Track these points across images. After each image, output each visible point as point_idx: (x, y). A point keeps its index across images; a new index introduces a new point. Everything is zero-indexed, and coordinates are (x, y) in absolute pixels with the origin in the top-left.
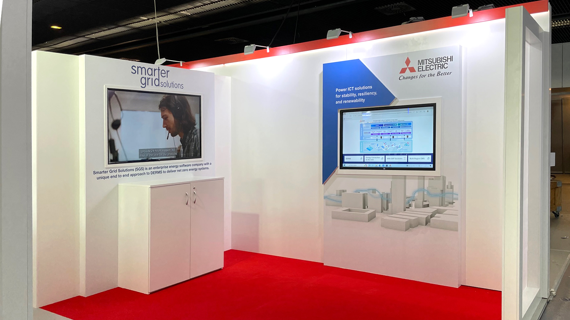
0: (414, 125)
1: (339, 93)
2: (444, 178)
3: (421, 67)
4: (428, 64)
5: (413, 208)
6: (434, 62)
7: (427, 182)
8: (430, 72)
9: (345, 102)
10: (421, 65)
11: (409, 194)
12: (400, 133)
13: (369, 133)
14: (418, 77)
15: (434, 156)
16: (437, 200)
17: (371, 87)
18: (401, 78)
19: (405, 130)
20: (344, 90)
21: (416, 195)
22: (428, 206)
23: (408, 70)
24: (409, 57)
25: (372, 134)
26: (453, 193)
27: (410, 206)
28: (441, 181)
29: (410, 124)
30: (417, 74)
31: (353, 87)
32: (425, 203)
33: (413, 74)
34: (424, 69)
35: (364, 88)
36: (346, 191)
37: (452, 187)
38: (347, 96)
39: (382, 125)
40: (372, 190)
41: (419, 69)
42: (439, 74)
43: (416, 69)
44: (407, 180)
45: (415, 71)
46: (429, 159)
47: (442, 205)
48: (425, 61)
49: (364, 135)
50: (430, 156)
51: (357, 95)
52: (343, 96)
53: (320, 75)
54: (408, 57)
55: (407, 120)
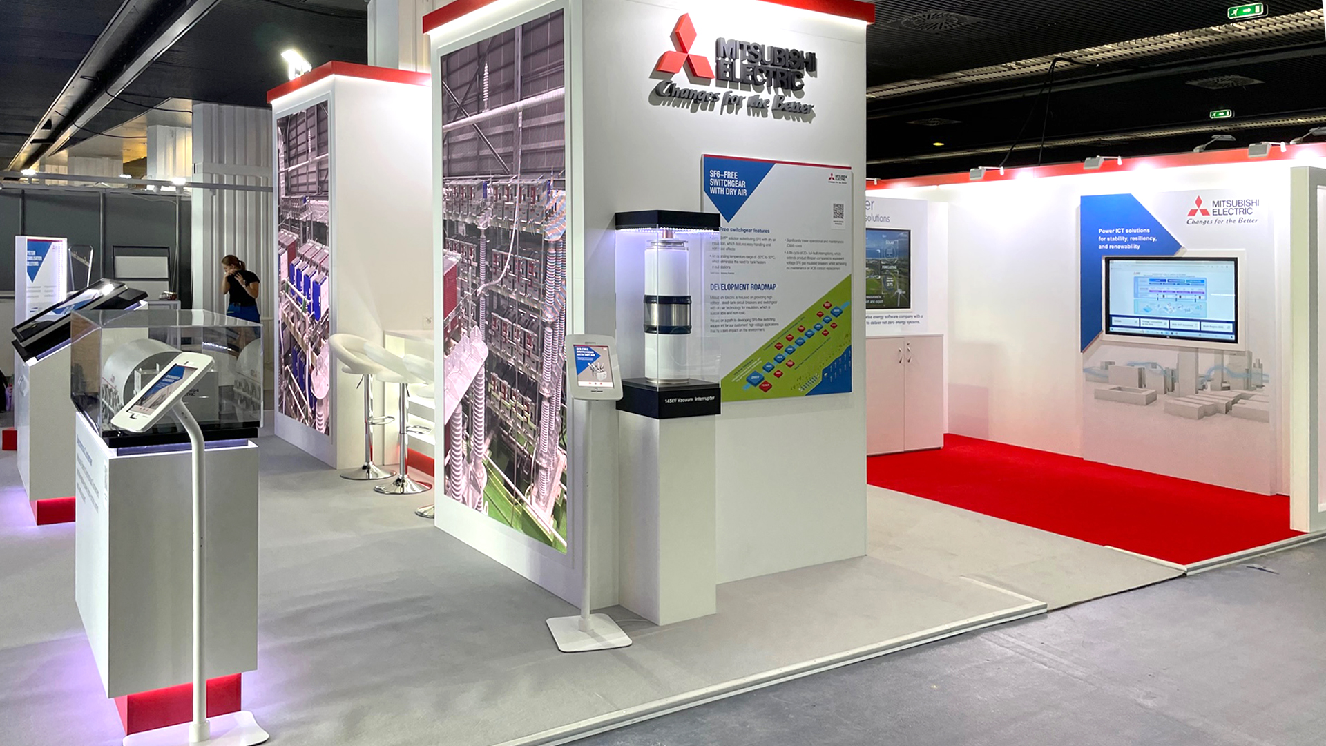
0: (1208, 283)
1: (1103, 235)
2: (1250, 354)
3: (1217, 211)
4: (1226, 207)
5: (1208, 390)
6: (1235, 205)
7: (1226, 358)
8: (1228, 217)
9: (1112, 247)
10: (1217, 208)
11: (1202, 371)
12: (1189, 292)
13: (1147, 289)
14: (1214, 222)
15: (1235, 324)
16: (1241, 382)
17: (1148, 231)
18: (1190, 222)
19: (1196, 289)
20: (1111, 231)
21: (1213, 373)
22: (1228, 388)
23: (1199, 212)
24: (1201, 197)
25: (1150, 291)
26: (1262, 374)
27: (1204, 387)
28: (1245, 359)
29: (1203, 281)
30: (1211, 218)
31: (1123, 229)
32: (1225, 385)
33: (1205, 218)
34: (1221, 212)
35: (1138, 231)
36: (1114, 363)
37: (1261, 366)
38: (1115, 239)
39: (1165, 280)
40: (1150, 365)
41: (1214, 212)
42: (1240, 220)
43: (1211, 212)
44: (1199, 354)
45: (1208, 214)
46: (1230, 328)
47: (1247, 388)
48: (1222, 203)
49: (1140, 291)
50: (1231, 325)
51: (1129, 239)
52: (1108, 239)
53: (1077, 209)
54: (1199, 197)
55: (1198, 276)
